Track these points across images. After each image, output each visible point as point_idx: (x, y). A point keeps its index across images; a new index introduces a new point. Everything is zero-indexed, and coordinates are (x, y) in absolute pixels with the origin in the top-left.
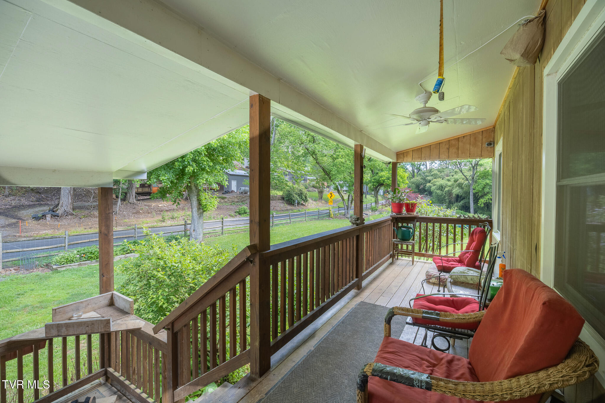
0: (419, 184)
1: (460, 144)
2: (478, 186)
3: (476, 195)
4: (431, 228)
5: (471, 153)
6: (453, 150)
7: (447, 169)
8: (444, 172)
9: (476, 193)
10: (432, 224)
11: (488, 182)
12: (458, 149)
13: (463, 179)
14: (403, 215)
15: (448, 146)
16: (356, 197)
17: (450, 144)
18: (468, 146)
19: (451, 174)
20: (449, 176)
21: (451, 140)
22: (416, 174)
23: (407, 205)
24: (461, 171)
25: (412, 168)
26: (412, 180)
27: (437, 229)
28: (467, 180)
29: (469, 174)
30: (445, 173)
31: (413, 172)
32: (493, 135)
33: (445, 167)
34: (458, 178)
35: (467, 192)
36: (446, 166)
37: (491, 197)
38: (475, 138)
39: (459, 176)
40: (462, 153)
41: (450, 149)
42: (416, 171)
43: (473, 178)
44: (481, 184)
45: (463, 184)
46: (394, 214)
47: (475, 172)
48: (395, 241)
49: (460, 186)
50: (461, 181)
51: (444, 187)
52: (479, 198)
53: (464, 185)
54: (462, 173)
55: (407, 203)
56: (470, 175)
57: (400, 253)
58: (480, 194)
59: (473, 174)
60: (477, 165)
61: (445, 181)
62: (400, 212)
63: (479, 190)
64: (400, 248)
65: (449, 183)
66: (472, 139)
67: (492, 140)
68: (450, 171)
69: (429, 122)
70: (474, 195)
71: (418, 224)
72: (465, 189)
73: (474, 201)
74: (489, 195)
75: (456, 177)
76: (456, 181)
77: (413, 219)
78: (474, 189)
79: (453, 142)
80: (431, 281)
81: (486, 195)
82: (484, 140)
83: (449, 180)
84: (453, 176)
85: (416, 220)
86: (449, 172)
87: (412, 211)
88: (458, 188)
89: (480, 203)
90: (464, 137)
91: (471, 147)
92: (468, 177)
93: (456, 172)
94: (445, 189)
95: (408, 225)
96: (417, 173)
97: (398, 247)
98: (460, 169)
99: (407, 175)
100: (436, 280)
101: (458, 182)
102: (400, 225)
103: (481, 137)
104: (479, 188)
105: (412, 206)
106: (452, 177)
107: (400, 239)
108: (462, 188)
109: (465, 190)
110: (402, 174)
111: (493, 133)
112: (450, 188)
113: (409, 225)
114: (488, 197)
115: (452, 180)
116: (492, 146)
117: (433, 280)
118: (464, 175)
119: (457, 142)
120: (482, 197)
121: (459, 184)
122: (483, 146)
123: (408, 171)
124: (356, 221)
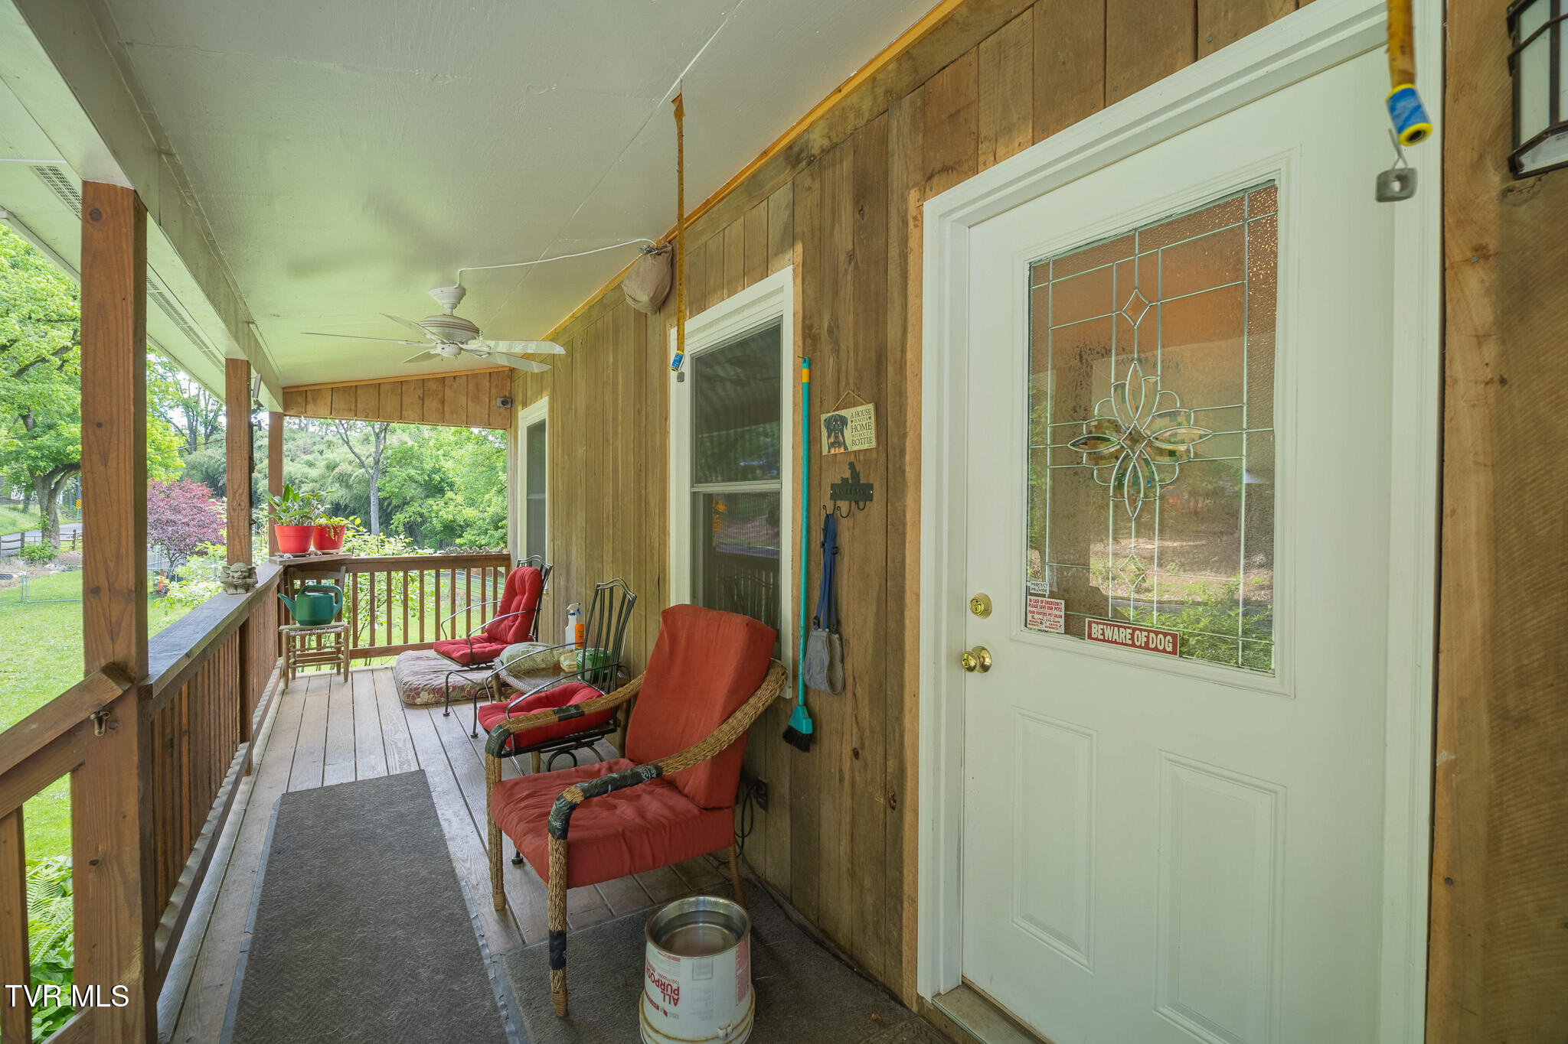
0: (218, 469)
1: (448, 393)
2: (390, 481)
3: (383, 504)
4: (367, 586)
5: (469, 414)
6: (432, 404)
7: (303, 434)
8: (294, 439)
9: (385, 499)
10: (367, 575)
11: (413, 474)
12: (443, 401)
13: (350, 463)
14: (313, 559)
15: (420, 392)
16: (234, 510)
17: (426, 389)
18: (463, 399)
19: (315, 448)
20: (311, 453)
21: (428, 379)
22: (201, 439)
23: (322, 531)
24: (347, 443)
25: (189, 420)
26: (190, 458)
27: (381, 586)
28: (362, 465)
29: (367, 451)
30: (300, 442)
31: (193, 432)
32: (509, 385)
33: (297, 427)
34: (338, 460)
35: (361, 497)
36: (300, 424)
37: (419, 509)
38: (477, 385)
39: (340, 454)
40: (452, 413)
41: (425, 399)
42: (201, 429)
43: (377, 462)
44: (396, 477)
45: (351, 475)
46: (287, 555)
47: (382, 447)
48: (291, 630)
49: (343, 480)
50: (344, 468)
51: (297, 481)
52: (392, 510)
53: (353, 478)
54: (350, 448)
55: (321, 526)
56: (368, 454)
57: (300, 662)
58: (395, 502)
59: (376, 452)
60: (386, 429)
61: (300, 466)
62: (303, 550)
63: (393, 492)
64: (298, 646)
65: (314, 473)
66: (471, 387)
67: (507, 394)
68: (314, 440)
69: (461, 349)
70: (381, 502)
71: (348, 579)
72: (358, 489)
73: (380, 518)
74: (416, 504)
75: (331, 456)
76: (331, 467)
77: (333, 567)
78: (380, 490)
79: (433, 386)
80: (418, 701)
81: (408, 503)
82: (494, 391)
83: (311, 464)
84: (321, 453)
85: (344, 568)
86: (309, 441)
87: (335, 545)
88: (338, 485)
89: (396, 524)
90: (454, 377)
91: (470, 403)
92: (363, 459)
93: (330, 444)
94: (300, 487)
95: (319, 582)
96: (207, 437)
97: (294, 647)
98: (344, 436)
99: (179, 442)
100: (431, 696)
101: (337, 470)
102: (298, 583)
103: (488, 384)
104: (391, 487)
105: (336, 533)
106: (320, 457)
107: (300, 622)
108: (349, 487)
109: (355, 492)
110: (159, 436)
111: (509, 380)
112: (315, 484)
113: (324, 582)
114: (412, 509)
115: (322, 464)
116: (509, 406)
117: (425, 697)
118: (354, 453)
119: (440, 388)
120: (399, 507)
121: (341, 474)
122: (493, 403)
123: (173, 429)
124: (245, 578)
